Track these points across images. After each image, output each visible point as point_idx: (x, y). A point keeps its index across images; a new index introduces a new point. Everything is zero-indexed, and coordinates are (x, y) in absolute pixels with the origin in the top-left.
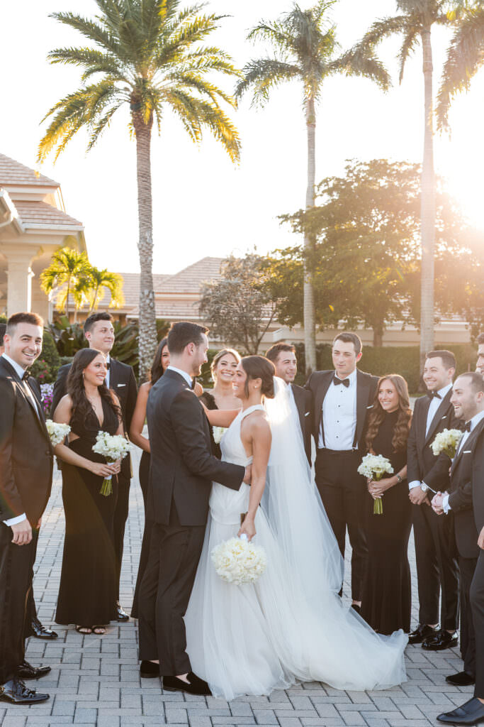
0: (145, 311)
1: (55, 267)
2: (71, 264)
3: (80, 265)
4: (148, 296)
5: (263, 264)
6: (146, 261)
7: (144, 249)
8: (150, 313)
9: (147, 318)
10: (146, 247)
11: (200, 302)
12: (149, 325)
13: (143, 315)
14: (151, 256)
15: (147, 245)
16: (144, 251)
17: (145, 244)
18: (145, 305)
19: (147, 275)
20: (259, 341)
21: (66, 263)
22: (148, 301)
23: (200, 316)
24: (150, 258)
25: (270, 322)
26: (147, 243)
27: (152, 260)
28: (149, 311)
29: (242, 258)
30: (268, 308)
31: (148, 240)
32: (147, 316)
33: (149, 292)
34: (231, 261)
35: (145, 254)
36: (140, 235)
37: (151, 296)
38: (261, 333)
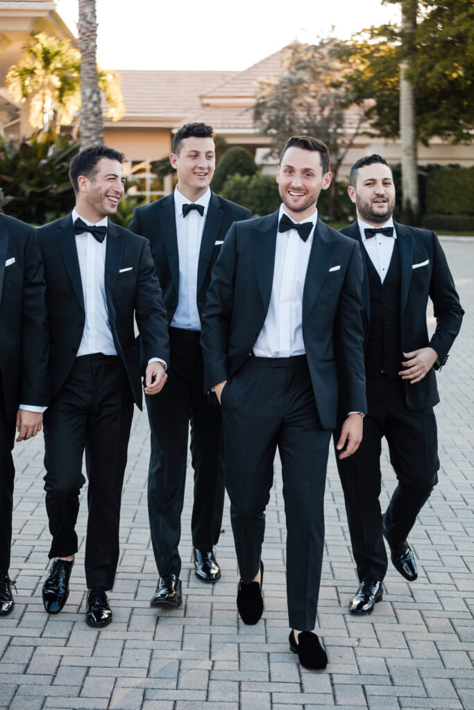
0: (87, 119)
1: (27, 62)
2: (47, 58)
3: (58, 58)
4: (90, 97)
5: (343, 52)
6: (87, 47)
7: (84, 30)
8: (94, 122)
9: (90, 129)
10: (87, 29)
11: (253, 107)
12: (93, 138)
13: (85, 126)
14: (94, 40)
15: (88, 26)
16: (83, 34)
17: (85, 25)
18: (86, 111)
19: (89, 67)
20: (339, 162)
21: (40, 56)
22: (90, 105)
23: (254, 128)
24: (92, 44)
25: (356, 135)
26: (88, 22)
27: (96, 46)
28: (92, 119)
29: (310, 44)
30: (353, 114)
31: (88, 18)
32: (90, 125)
33: (93, 92)
34: (295, 48)
35: (86, 38)
36: (80, 11)
37: (95, 98)
38: (342, 150)
